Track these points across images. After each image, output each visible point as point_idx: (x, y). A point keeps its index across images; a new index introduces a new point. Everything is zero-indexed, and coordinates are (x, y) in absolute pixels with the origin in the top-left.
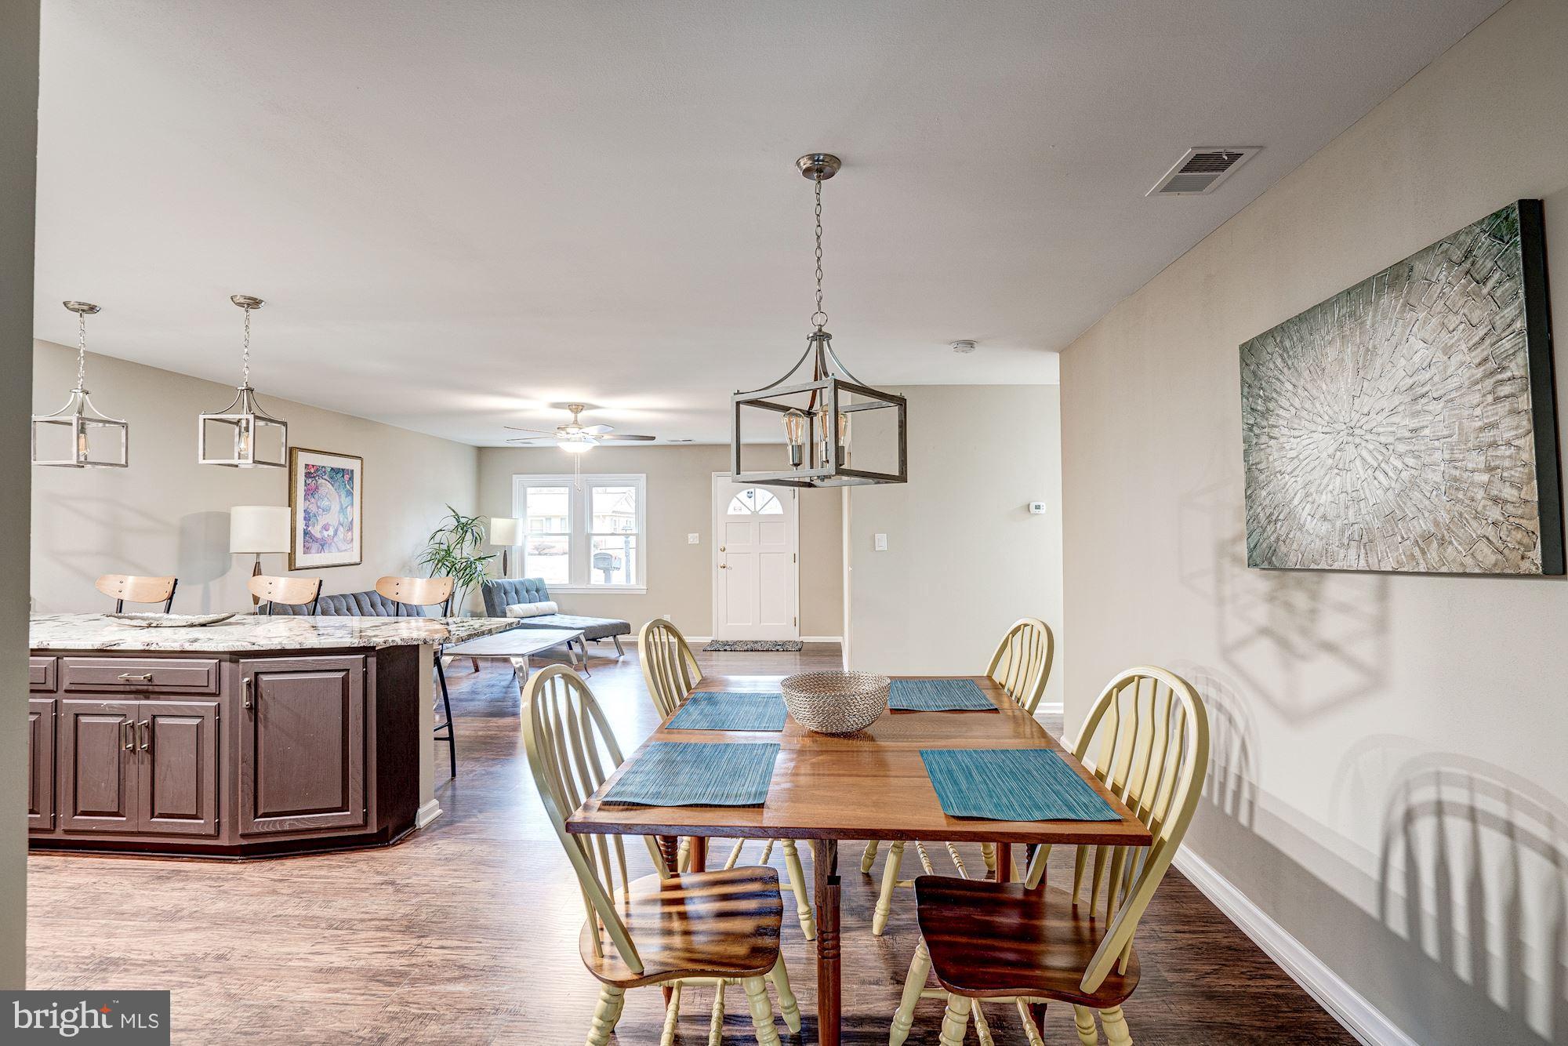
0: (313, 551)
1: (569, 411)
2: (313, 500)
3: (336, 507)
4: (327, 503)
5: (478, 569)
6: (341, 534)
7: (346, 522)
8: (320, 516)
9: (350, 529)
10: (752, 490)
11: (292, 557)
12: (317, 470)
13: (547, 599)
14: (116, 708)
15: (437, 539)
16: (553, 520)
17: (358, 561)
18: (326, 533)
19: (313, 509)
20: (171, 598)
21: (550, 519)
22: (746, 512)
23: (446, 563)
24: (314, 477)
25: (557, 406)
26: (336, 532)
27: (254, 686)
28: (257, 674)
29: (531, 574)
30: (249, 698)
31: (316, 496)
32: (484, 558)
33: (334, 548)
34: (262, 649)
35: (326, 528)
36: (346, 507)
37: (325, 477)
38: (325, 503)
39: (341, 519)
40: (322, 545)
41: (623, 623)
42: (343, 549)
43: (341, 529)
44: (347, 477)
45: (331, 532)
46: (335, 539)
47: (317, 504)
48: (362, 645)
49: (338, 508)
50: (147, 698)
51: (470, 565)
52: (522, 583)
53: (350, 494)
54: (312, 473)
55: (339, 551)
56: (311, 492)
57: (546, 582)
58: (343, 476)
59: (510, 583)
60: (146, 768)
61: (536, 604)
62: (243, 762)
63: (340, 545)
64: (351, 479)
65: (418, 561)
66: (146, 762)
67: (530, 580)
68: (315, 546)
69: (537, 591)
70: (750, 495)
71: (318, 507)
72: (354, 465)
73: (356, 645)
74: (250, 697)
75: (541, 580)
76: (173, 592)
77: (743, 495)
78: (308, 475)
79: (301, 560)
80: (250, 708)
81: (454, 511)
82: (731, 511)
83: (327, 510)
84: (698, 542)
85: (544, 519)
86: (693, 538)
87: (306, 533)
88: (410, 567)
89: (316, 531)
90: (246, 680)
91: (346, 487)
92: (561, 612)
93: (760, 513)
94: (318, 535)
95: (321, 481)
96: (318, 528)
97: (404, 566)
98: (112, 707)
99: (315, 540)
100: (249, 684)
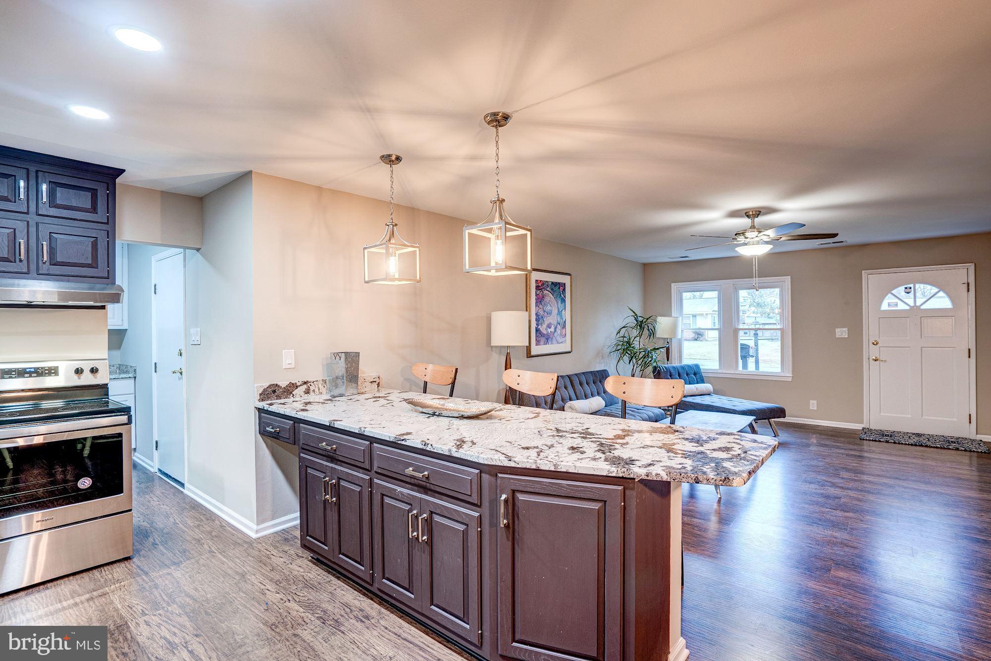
0: (542, 343)
1: (747, 218)
2: (541, 306)
3: (555, 311)
4: (550, 308)
5: (654, 357)
6: (559, 331)
7: (562, 322)
8: (546, 318)
9: (564, 327)
10: (912, 286)
11: (528, 348)
12: (543, 284)
13: (702, 380)
14: (405, 496)
15: (622, 334)
16: (697, 317)
17: (570, 350)
18: (549, 330)
19: (541, 312)
20: (453, 384)
21: (696, 316)
22: (902, 306)
23: (629, 352)
24: (541, 289)
25: (734, 214)
26: (556, 328)
27: (512, 504)
28: (514, 491)
29: (687, 361)
30: (506, 516)
31: (543, 303)
32: (658, 349)
33: (554, 341)
34: (518, 466)
35: (549, 326)
36: (562, 311)
37: (548, 289)
38: (548, 308)
39: (559, 319)
40: (547, 339)
41: (777, 407)
42: (560, 341)
43: (559, 327)
44: (562, 288)
45: (552, 329)
46: (555, 334)
47: (543, 308)
48: (621, 475)
49: (556, 311)
50: (426, 494)
51: (647, 354)
52: (683, 368)
53: (563, 301)
54: (540, 286)
55: (558, 343)
56: (540, 300)
57: (701, 367)
58: (559, 288)
59: (674, 367)
60: (426, 557)
61: (695, 385)
62: (501, 581)
63: (558, 338)
64: (564, 290)
65: (609, 350)
66: (426, 553)
67: (689, 366)
68: (543, 340)
69: (695, 374)
70: (908, 291)
71: (544, 311)
72: (566, 280)
73: (614, 475)
74: (507, 514)
75: (697, 366)
76: (455, 378)
77: (900, 291)
78: (537, 288)
79: (535, 350)
80: (507, 526)
81: (634, 312)
82: (885, 306)
83: (549, 313)
84: (847, 336)
85: (691, 316)
86: (842, 333)
87: (537, 330)
88: (602, 354)
89: (543, 328)
90: (504, 497)
91: (561, 296)
92: (716, 392)
93: (922, 307)
94: (545, 332)
95: (546, 292)
96: (545, 326)
97: (598, 354)
98: (403, 495)
99: (542, 335)
100: (506, 501)
